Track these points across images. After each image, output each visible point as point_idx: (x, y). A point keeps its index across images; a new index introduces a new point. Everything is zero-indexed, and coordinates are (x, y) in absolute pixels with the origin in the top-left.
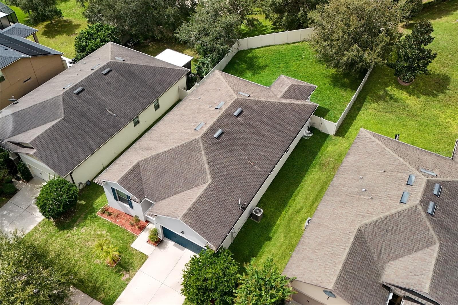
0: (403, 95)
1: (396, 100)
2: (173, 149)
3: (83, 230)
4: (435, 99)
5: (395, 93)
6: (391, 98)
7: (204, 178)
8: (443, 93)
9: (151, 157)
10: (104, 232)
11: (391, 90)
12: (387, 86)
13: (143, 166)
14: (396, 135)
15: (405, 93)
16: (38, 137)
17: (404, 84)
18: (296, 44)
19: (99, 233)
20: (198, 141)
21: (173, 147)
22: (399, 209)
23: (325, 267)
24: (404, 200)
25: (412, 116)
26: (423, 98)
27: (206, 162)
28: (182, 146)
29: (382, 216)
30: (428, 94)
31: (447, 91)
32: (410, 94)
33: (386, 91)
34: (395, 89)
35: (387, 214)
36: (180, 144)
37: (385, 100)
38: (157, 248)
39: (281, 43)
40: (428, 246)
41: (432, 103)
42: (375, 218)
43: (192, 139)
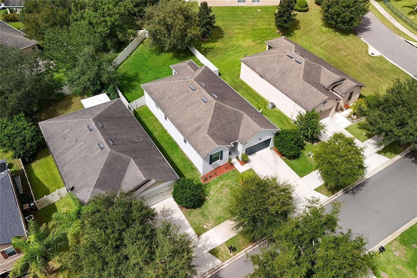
0: (211, 45)
1: (212, 48)
2: (213, 116)
3: (212, 193)
4: (224, 38)
5: (208, 46)
6: (209, 49)
7: (240, 114)
8: (224, 34)
9: (209, 128)
10: (222, 183)
11: (204, 46)
12: (201, 45)
13: (211, 134)
14: (245, 55)
15: (211, 43)
16: (142, 173)
17: (206, 40)
18: (133, 54)
19: (220, 185)
20: (218, 103)
21: (211, 114)
22: (303, 65)
23: (316, 96)
24: (300, 61)
25: (226, 50)
26: (219, 40)
27: (232, 108)
28: (214, 111)
29: (302, 71)
30: (220, 38)
31: (224, 32)
32: (214, 42)
33: (203, 48)
34: (205, 44)
35: (303, 69)
36: (212, 111)
37: (208, 52)
38: (249, 163)
39: (125, 59)
40: (321, 69)
41: (225, 40)
42: (302, 74)
43: (214, 105)
